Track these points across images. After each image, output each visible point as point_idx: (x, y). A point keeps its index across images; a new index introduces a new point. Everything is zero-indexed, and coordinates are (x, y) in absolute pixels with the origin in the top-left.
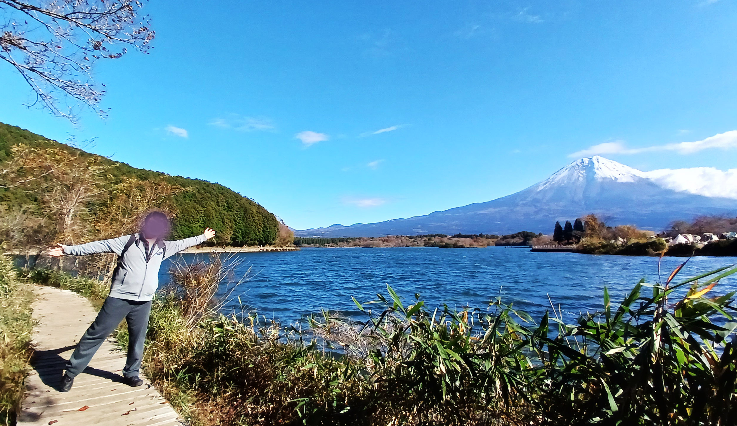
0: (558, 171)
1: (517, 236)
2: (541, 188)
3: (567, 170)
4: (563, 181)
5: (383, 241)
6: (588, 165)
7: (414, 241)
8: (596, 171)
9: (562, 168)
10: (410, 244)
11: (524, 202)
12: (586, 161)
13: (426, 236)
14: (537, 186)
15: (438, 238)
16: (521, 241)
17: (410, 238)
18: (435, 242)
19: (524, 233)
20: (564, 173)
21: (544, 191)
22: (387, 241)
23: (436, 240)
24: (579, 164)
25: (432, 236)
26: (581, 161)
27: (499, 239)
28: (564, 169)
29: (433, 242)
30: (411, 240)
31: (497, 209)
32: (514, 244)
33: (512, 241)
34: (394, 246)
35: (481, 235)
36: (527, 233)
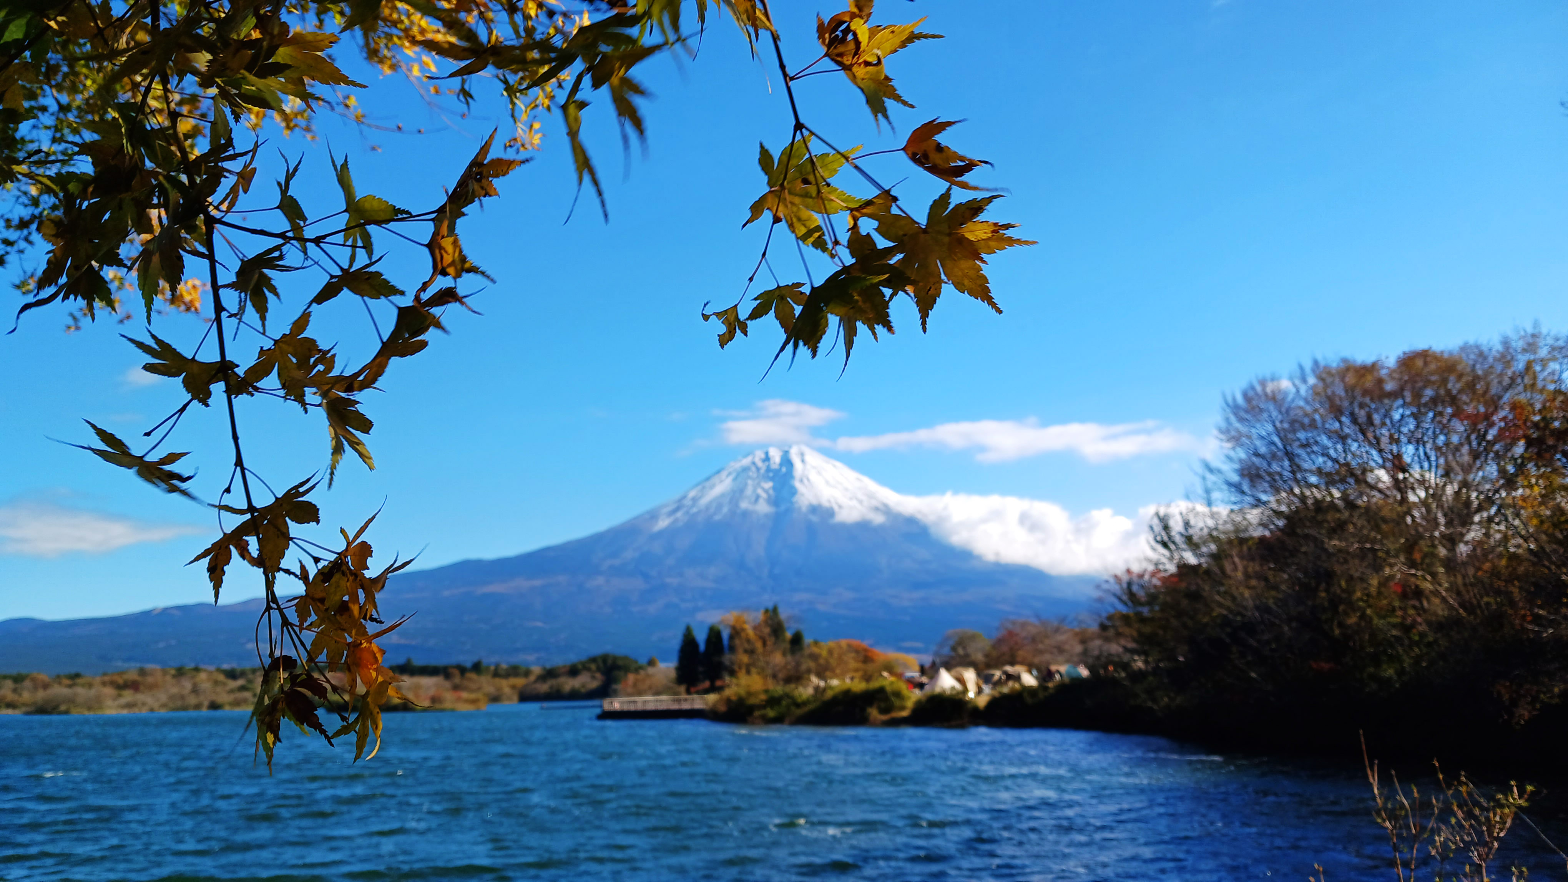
0: (708, 479)
1: (584, 668)
3: (730, 478)
6: (780, 469)
9: (718, 472)
11: (615, 563)
14: (653, 517)
17: (232, 675)
19: (605, 658)
22: (134, 686)
26: (763, 456)
27: (532, 678)
30: (232, 685)
31: (537, 583)
32: (574, 695)
33: (569, 684)
35: (477, 668)
36: (615, 658)
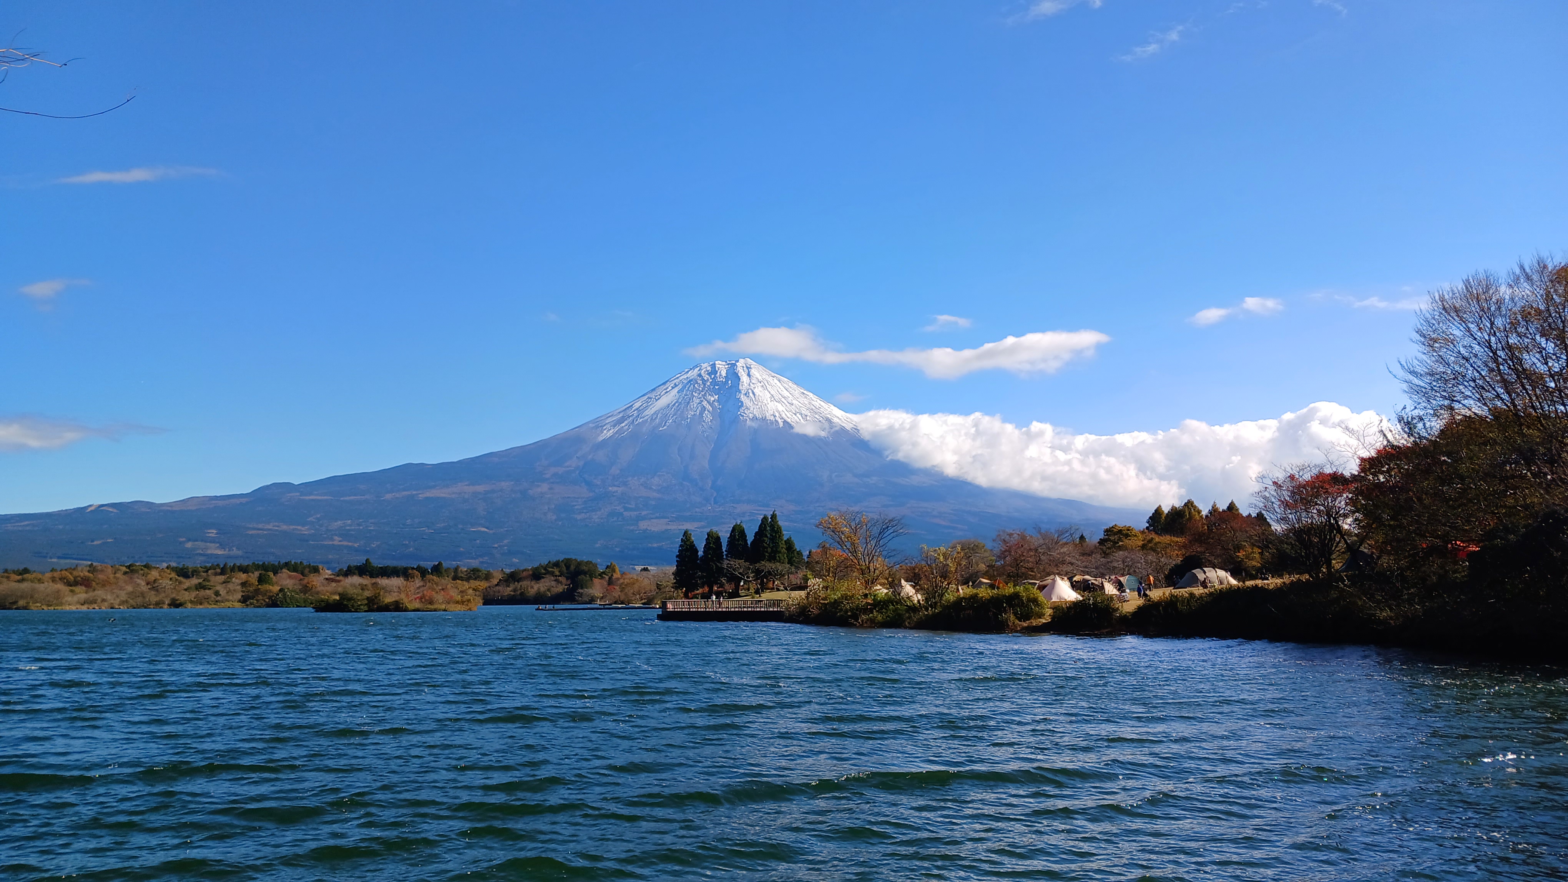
0: (654, 390)
1: (548, 572)
2: (607, 434)
3: (676, 390)
4: (665, 417)
5: (69, 584)
6: (727, 382)
7: (200, 587)
8: (743, 398)
9: (664, 384)
10: (185, 596)
11: (561, 470)
12: (722, 368)
13: (244, 569)
14: (597, 427)
15: (290, 577)
16: (560, 589)
17: (184, 573)
18: (281, 590)
19: (568, 562)
20: (668, 398)
21: (615, 444)
22: (86, 583)
23: (286, 581)
24: (706, 377)
25: (265, 567)
26: (709, 368)
27: (495, 582)
28: (670, 385)
29: (276, 588)
30: (187, 583)
31: (480, 488)
32: (539, 599)
33: (534, 588)
34: (123, 603)
36: (579, 564)
